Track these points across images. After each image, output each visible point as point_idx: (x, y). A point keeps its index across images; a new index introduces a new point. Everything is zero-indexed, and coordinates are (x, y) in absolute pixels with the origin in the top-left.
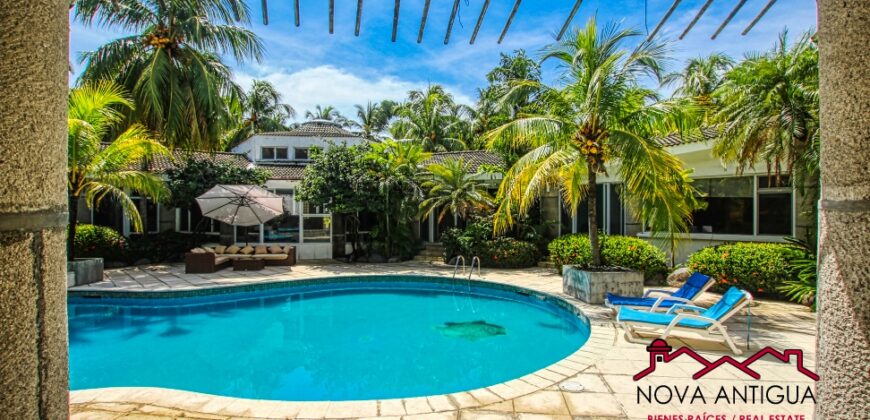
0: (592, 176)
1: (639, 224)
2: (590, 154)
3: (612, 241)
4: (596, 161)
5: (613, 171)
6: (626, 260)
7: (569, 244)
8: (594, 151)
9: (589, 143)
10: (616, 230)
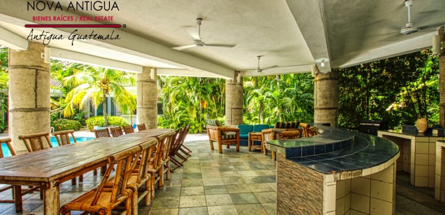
0: (105, 96)
1: (122, 112)
2: (104, 89)
3: (111, 118)
4: (107, 91)
5: (112, 94)
6: (116, 124)
7: (95, 120)
8: (105, 88)
9: (104, 85)
10: (113, 114)
